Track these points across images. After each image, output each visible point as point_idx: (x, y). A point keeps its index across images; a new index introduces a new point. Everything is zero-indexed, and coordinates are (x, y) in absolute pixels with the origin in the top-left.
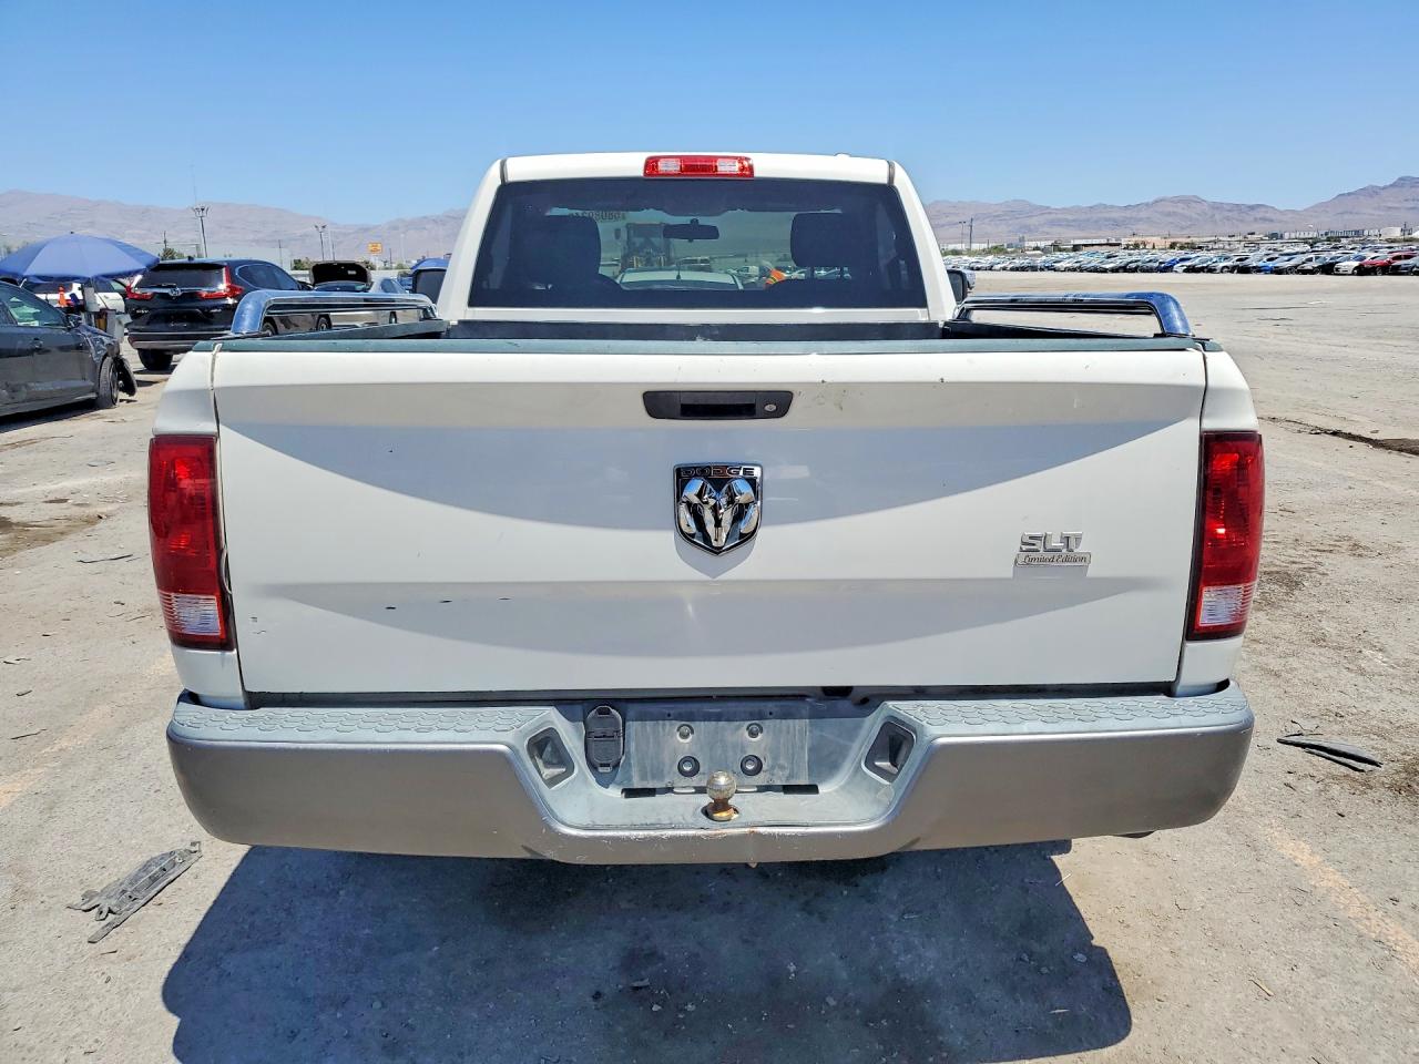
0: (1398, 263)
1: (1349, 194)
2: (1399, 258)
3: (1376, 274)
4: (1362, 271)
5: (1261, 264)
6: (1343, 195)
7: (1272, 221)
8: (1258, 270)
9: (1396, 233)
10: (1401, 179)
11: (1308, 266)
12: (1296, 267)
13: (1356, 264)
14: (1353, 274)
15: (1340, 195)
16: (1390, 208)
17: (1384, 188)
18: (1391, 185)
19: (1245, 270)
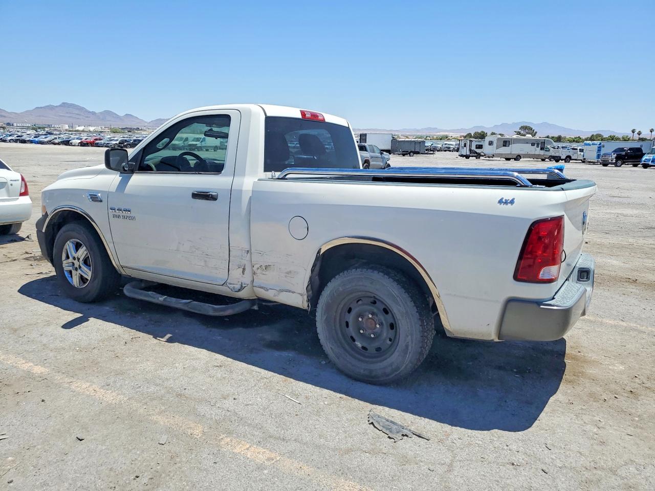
0: (97, 142)
1: (41, 108)
2: (96, 140)
3: (88, 146)
4: (82, 144)
5: (31, 139)
6: (39, 108)
7: (5, 117)
8: (31, 142)
9: (67, 127)
10: (64, 103)
11: (56, 141)
12: (50, 141)
13: (80, 141)
14: (78, 146)
15: (37, 108)
16: (61, 116)
17: (57, 107)
18: (60, 106)
19: (24, 142)
